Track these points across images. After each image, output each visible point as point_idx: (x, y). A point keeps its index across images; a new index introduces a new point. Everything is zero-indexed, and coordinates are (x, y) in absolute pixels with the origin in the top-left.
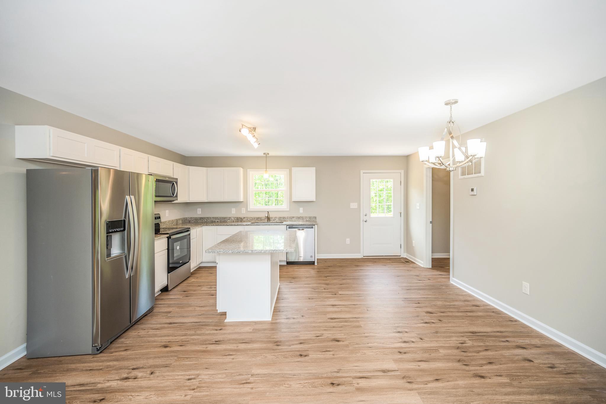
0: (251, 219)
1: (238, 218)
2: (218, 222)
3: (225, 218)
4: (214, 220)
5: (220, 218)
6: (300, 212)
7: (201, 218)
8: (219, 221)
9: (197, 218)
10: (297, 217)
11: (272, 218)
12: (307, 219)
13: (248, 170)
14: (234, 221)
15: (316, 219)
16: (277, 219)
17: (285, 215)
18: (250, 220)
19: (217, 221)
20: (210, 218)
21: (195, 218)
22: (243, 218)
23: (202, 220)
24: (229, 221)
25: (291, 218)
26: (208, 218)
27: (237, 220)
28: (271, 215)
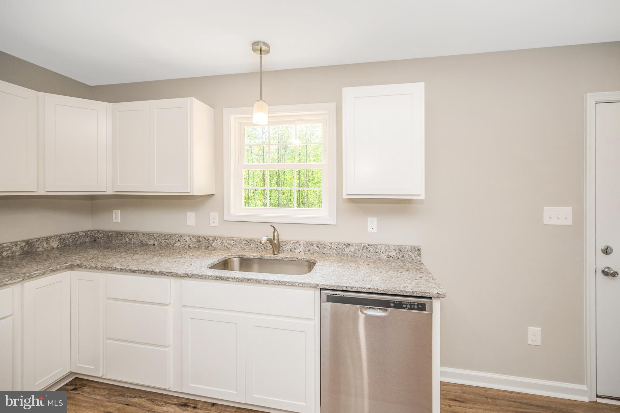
0: (232, 243)
1: (201, 239)
2: (154, 245)
3: (169, 237)
4: (145, 240)
5: (160, 235)
6: (370, 230)
7: (119, 234)
8: (156, 243)
9: (110, 232)
10: (359, 245)
11: (286, 243)
12: (392, 254)
13: (225, 111)
14: (192, 246)
15: (419, 255)
16: (301, 248)
17: (326, 238)
18: (229, 246)
19: (152, 242)
20: (138, 234)
21: (106, 231)
22: (211, 239)
23: (120, 238)
24: (178, 244)
25: (340, 247)
26: (132, 234)
27: (198, 244)
28: (284, 235)
